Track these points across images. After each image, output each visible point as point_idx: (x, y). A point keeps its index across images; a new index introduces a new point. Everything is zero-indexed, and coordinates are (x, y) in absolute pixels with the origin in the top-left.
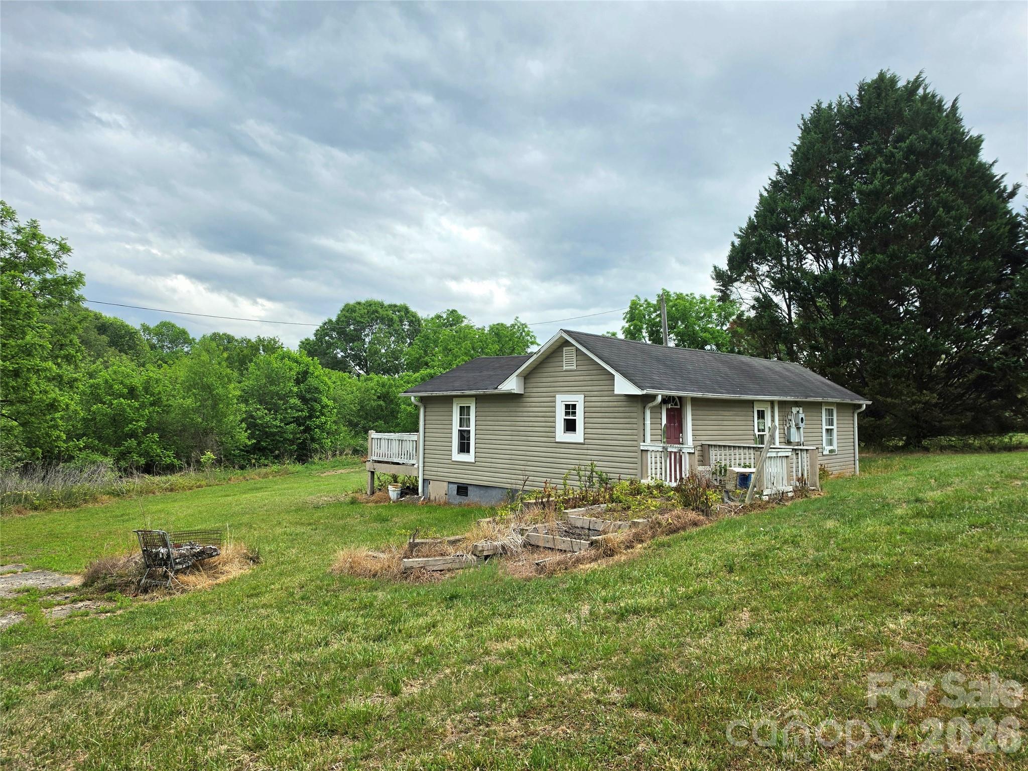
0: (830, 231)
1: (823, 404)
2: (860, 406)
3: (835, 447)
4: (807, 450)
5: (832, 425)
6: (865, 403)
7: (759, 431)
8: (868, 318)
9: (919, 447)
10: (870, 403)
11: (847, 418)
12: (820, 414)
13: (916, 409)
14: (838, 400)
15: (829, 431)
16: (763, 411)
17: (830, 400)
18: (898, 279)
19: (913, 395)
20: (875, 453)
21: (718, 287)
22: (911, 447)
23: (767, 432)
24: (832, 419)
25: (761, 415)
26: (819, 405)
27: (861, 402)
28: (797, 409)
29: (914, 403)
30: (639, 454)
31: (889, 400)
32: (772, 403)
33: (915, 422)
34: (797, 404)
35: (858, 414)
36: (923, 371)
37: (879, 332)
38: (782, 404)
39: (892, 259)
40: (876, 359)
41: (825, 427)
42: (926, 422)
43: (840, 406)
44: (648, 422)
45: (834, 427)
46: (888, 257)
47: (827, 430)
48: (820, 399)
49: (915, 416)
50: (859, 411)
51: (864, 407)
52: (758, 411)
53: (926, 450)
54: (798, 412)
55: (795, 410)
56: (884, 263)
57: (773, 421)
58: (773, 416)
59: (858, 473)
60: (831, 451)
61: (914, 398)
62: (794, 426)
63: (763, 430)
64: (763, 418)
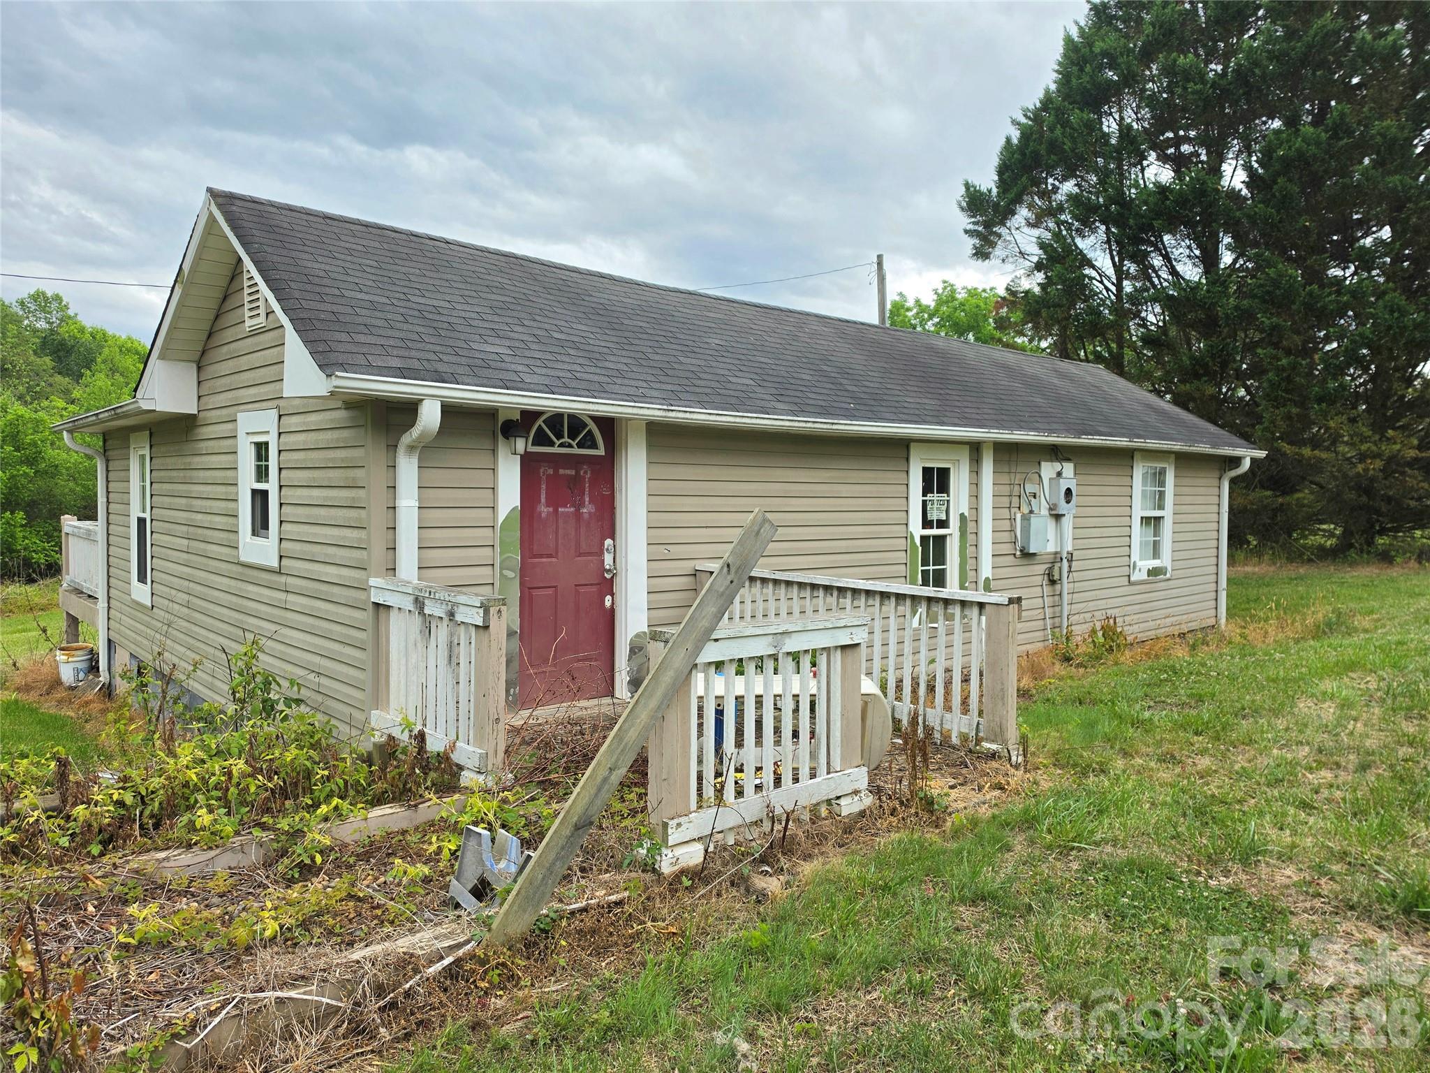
0: (1199, 87)
1: (1137, 456)
2: (1235, 461)
3: (1165, 561)
4: (981, 606)
5: (1161, 507)
6: (1249, 455)
7: (927, 524)
8: (1271, 271)
9: (1369, 553)
10: (1262, 454)
11: (1202, 491)
12: (1126, 480)
13: (1366, 470)
14: (1177, 446)
15: (1153, 523)
16: (944, 474)
17: (1153, 444)
18: (1347, 180)
19: (1364, 440)
20: (1274, 564)
21: (971, 227)
22: (1352, 553)
23: (953, 530)
24: (1162, 494)
25: (936, 481)
26: (1125, 457)
27: (1238, 452)
28: (1057, 466)
29: (1362, 457)
30: (364, 617)
31: (1307, 452)
32: (975, 448)
33: (1364, 499)
34: (1056, 453)
35: (1233, 481)
36: (1390, 389)
37: (1293, 302)
38: (1008, 453)
39: (1335, 136)
40: (1284, 362)
41: (1139, 511)
42: (1389, 500)
43: (1185, 461)
44: (408, 501)
45: (1167, 513)
46: (1326, 132)
47: (1146, 520)
48: (1122, 442)
49: (1366, 487)
50: (1234, 473)
51: (1247, 464)
52: (927, 472)
53: (1386, 558)
54: (1059, 474)
55: (1048, 470)
56: (1318, 143)
57: (975, 496)
58: (976, 485)
59: (1223, 621)
60: (1153, 572)
61: (1364, 447)
62: (1045, 512)
63: (943, 524)
64: (944, 488)
